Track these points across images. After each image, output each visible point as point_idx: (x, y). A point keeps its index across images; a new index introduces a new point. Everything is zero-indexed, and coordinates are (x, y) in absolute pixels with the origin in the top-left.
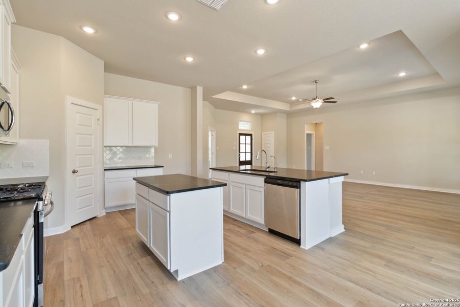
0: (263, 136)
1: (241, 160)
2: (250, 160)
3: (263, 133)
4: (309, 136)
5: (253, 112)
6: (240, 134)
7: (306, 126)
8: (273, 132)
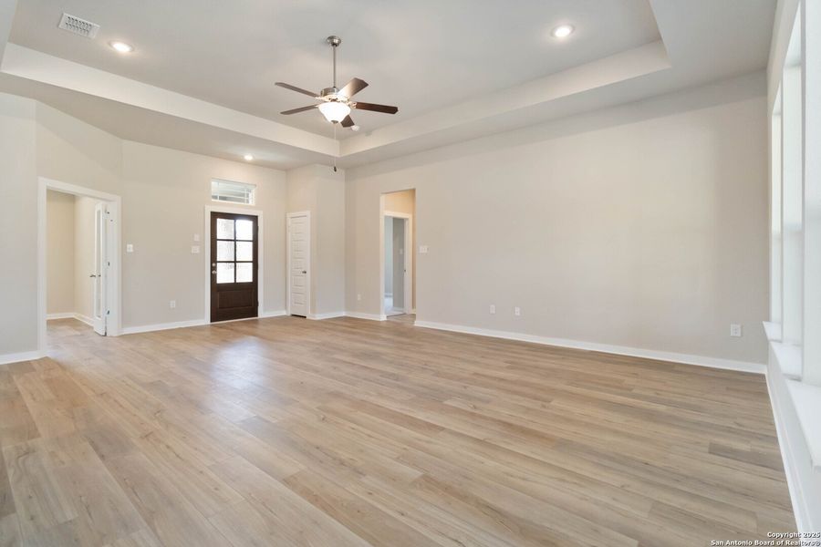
0: (289, 222)
1: (220, 280)
2: (251, 280)
3: (289, 215)
4: (398, 223)
5: (249, 157)
6: (215, 216)
7: (383, 198)
8: (308, 213)
